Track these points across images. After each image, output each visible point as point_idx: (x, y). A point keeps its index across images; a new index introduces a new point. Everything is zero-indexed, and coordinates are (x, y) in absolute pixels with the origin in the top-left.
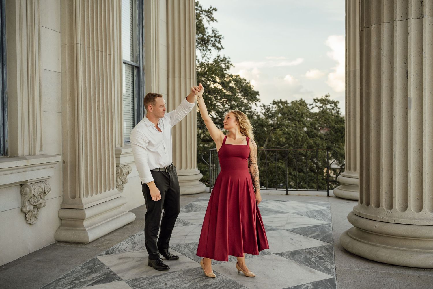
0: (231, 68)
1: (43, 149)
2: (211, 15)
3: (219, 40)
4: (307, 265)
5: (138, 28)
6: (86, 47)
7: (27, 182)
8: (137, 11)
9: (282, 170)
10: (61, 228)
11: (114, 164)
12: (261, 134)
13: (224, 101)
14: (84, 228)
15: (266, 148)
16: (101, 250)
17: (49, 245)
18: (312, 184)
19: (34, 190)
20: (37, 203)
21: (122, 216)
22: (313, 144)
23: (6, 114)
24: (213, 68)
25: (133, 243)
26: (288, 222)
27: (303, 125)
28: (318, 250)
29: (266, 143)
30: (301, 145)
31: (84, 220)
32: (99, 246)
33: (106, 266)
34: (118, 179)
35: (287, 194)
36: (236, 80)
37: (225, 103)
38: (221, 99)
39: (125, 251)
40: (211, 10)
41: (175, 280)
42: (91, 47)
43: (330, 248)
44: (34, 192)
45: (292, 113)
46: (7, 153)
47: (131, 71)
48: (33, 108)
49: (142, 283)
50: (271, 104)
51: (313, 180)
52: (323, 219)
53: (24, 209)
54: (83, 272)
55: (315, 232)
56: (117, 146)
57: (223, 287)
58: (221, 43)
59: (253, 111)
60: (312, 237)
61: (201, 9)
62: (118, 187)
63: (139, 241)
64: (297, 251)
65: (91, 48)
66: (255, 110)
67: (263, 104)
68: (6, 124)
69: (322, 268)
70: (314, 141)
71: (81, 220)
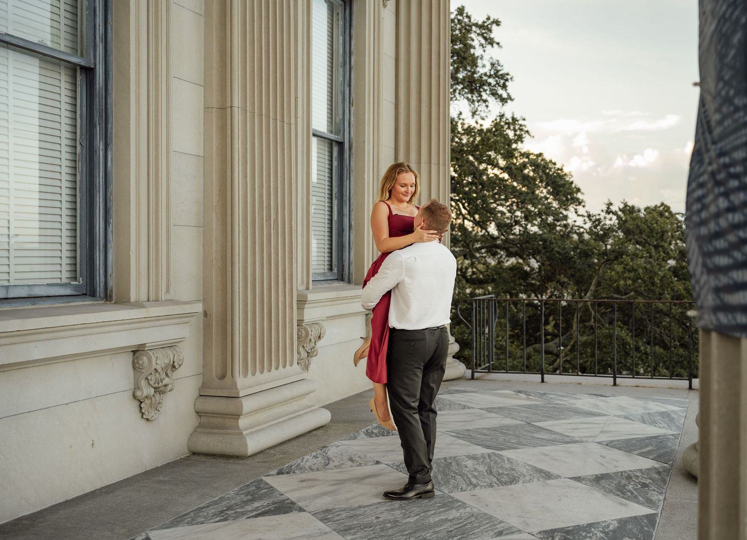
0: (526, 138)
1: (172, 291)
2: (489, 33)
3: (504, 84)
4: (618, 495)
5: (341, 70)
6: (248, 112)
7: (145, 347)
8: (341, 38)
9: (622, 342)
10: (198, 430)
11: (294, 321)
12: (583, 271)
13: (514, 202)
14: (240, 430)
15: (592, 298)
16: (270, 468)
17: (178, 459)
18: (679, 370)
19: (156, 360)
20: (161, 384)
21: (306, 413)
22: (684, 292)
23: (110, 230)
24: (490, 139)
25: (326, 458)
26: (603, 430)
27: (664, 255)
28: (643, 473)
29: (592, 288)
30: (661, 294)
31: (239, 416)
32: (266, 462)
33: (277, 490)
34: (301, 349)
35: (615, 384)
36: (536, 164)
37: (515, 208)
38: (506, 200)
39: (311, 469)
40: (488, 23)
41: (394, 513)
42: (256, 111)
43: (664, 471)
44: (157, 364)
45: (644, 231)
46: (111, 296)
47: (327, 149)
48: (157, 218)
49: (338, 515)
50: (602, 211)
51: (682, 362)
52: (669, 426)
53: (138, 394)
54: (239, 498)
55: (647, 446)
56: (300, 288)
57: (471, 522)
58: (507, 88)
59: (571, 224)
60: (640, 454)
61: (470, 21)
62: (299, 362)
63: (336, 455)
64: (607, 474)
65: (256, 114)
66: (573, 223)
67: (587, 212)
68: (109, 245)
69: (640, 498)
70: (686, 286)
71: (235, 417)
